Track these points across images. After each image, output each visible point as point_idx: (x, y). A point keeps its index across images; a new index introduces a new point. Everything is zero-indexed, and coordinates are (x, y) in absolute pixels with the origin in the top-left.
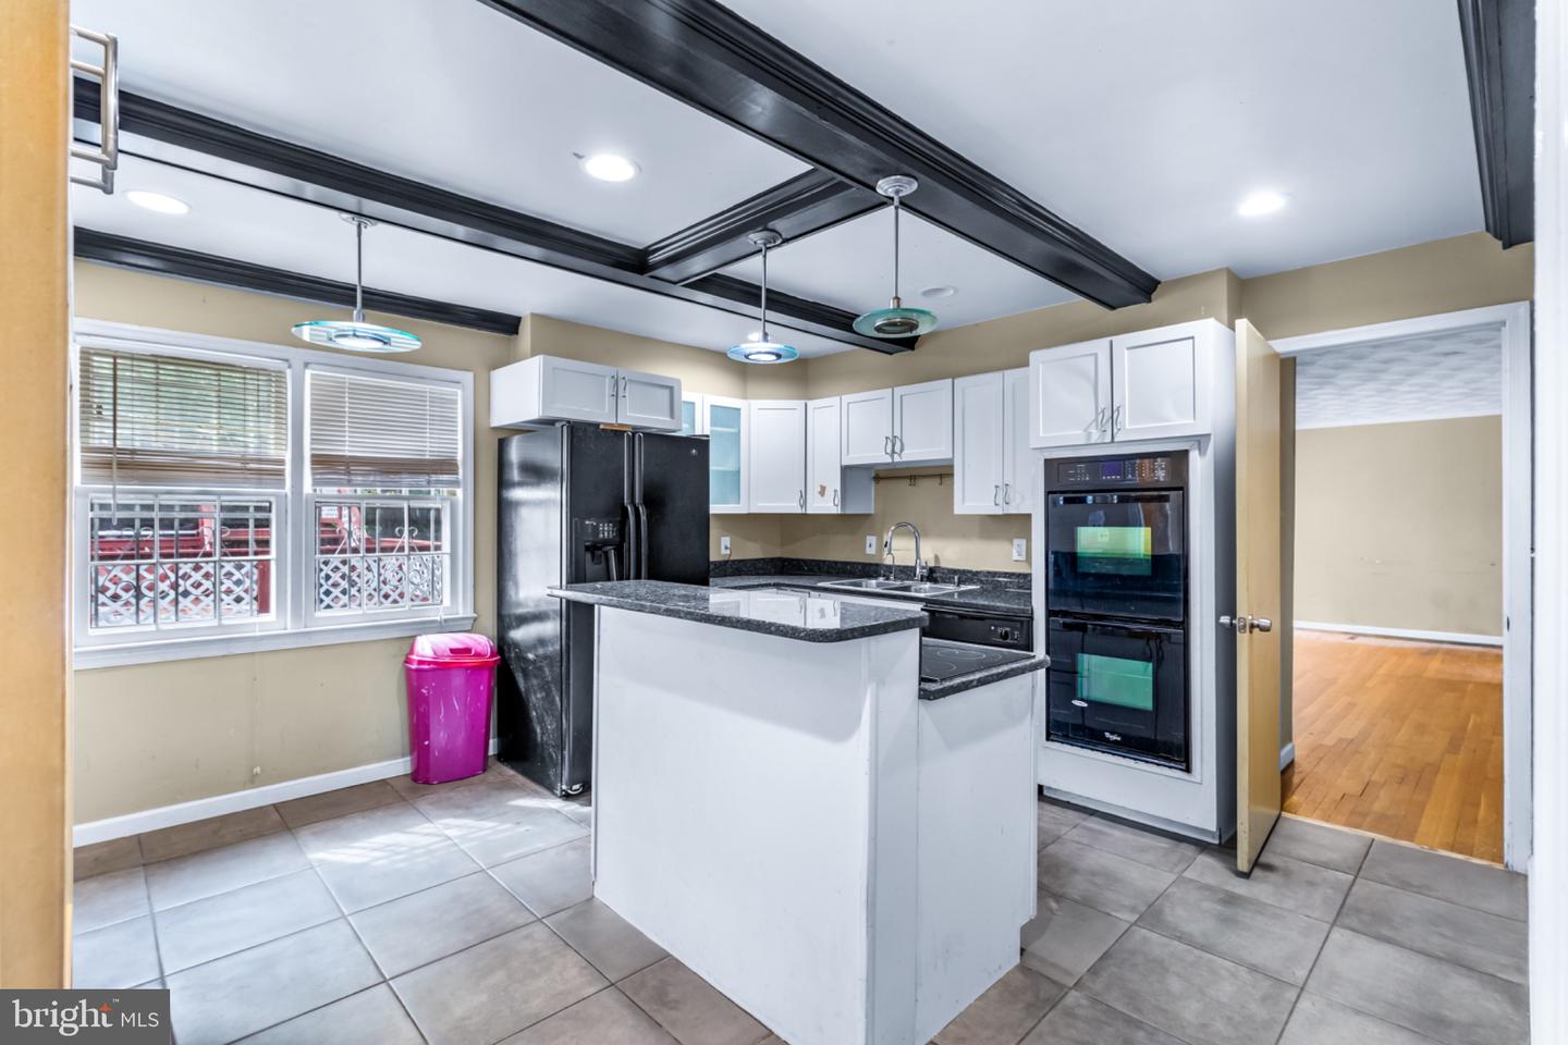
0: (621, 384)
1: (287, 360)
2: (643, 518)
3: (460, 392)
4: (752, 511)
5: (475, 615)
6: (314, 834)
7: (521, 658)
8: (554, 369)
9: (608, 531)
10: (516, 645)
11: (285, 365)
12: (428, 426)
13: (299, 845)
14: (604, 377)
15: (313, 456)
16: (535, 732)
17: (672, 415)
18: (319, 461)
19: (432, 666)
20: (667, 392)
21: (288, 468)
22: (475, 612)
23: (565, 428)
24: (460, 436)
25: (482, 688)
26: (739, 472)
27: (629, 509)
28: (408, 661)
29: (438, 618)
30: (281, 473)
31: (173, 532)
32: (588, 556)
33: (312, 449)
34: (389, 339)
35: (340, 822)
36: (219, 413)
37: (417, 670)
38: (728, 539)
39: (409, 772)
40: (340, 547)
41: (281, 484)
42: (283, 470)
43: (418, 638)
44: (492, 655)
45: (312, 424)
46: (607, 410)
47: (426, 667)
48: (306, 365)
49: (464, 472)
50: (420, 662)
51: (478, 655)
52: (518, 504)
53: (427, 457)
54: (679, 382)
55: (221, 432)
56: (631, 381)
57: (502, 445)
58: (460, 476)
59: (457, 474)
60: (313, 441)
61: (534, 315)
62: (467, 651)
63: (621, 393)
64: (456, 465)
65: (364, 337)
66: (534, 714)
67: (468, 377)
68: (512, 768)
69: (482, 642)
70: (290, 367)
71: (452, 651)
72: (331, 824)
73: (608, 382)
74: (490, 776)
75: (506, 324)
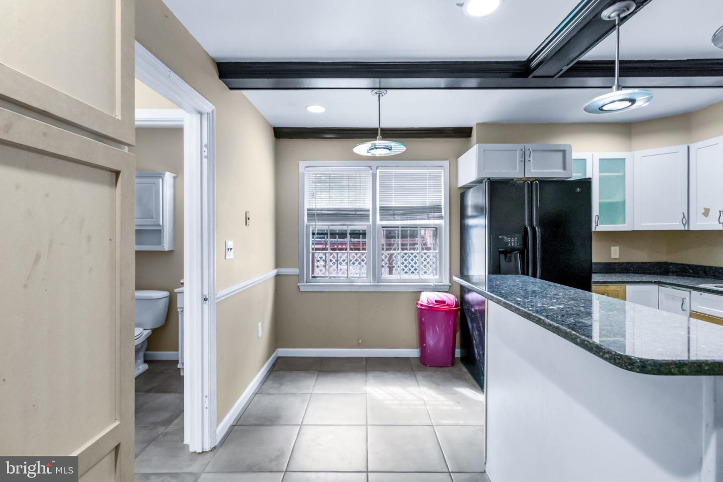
0: (527, 153)
1: (370, 167)
2: (538, 234)
3: (442, 171)
4: (635, 229)
5: (450, 284)
6: (373, 376)
7: (469, 310)
8: (484, 151)
9: (514, 242)
10: (468, 303)
11: (369, 168)
12: (428, 190)
13: (366, 380)
14: (517, 150)
15: (380, 207)
16: (474, 352)
17: (564, 168)
18: (383, 209)
19: (426, 308)
20: (561, 154)
21: (371, 213)
22: (450, 282)
23: (487, 182)
24: (443, 194)
25: (450, 322)
26: (624, 202)
27: (529, 228)
28: (417, 304)
29: (432, 284)
30: (368, 216)
31: (336, 240)
32: (502, 257)
33: (380, 204)
34: (391, 147)
35: (385, 374)
36: (348, 192)
37: (420, 309)
38: (617, 248)
39: (419, 356)
40: (393, 247)
41: (368, 220)
42: (369, 214)
43: (423, 293)
44: (456, 306)
45: (380, 193)
46: (518, 170)
47: (423, 308)
48: (377, 168)
49: (445, 212)
50: (421, 305)
51: (448, 305)
52: (471, 227)
53: (427, 205)
54: (570, 146)
55: (350, 200)
56: (534, 150)
57: (463, 197)
58: (443, 214)
59: (441, 212)
60: (380, 201)
61: (478, 124)
62: (443, 302)
63: (527, 158)
64: (441, 208)
65: (380, 148)
66: (474, 342)
67: (446, 163)
68: (466, 367)
69: (450, 298)
70: (371, 169)
71: (437, 301)
72: (382, 374)
73: (518, 154)
74: (455, 369)
75: (463, 133)
